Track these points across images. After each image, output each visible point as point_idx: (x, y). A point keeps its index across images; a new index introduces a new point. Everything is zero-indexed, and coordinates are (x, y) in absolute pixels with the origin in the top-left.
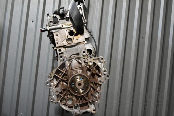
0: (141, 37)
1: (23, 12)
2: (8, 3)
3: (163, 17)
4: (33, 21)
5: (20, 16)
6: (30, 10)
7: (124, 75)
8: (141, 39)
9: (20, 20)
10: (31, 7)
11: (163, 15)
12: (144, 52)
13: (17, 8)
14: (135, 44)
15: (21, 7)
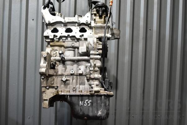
0: (149, 29)
1: (22, 10)
2: (5, 2)
3: (171, 6)
4: (33, 20)
5: (19, 14)
6: (29, 7)
7: (133, 70)
8: (149, 31)
9: (19, 19)
10: (30, 5)
11: (171, 4)
12: (152, 44)
13: (15, 7)
14: (143, 37)
15: (19, 5)
